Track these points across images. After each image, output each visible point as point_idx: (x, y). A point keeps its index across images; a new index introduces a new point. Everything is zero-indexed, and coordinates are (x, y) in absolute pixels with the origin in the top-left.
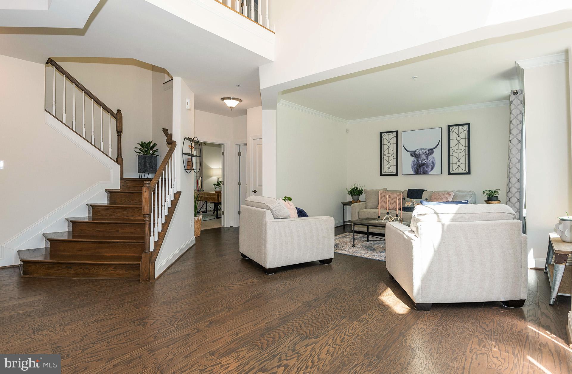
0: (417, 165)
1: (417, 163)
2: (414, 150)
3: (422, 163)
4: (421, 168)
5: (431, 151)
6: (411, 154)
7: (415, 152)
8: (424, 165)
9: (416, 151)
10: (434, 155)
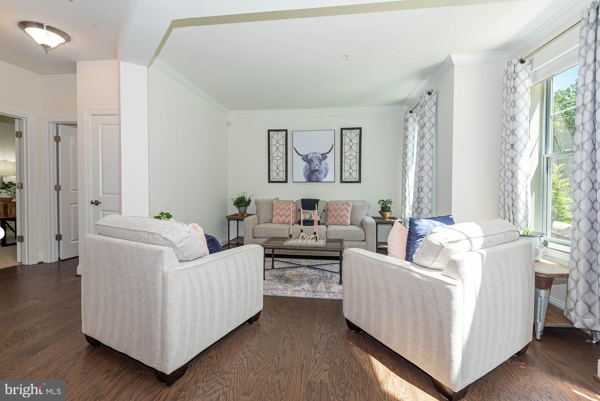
0: (310, 171)
1: (309, 168)
2: (306, 154)
3: (315, 169)
4: (313, 175)
5: (324, 156)
6: (303, 159)
7: (307, 156)
8: (317, 172)
9: (308, 155)
10: (327, 160)
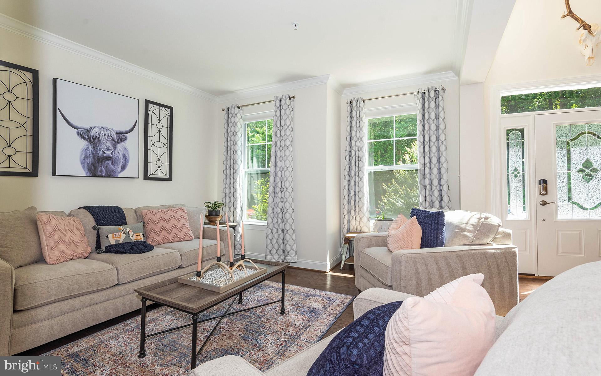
0: (94, 158)
1: (93, 153)
2: (87, 126)
3: (105, 155)
4: (102, 164)
5: (122, 137)
6: (79, 134)
7: (89, 131)
8: (109, 160)
9: (91, 128)
10: (127, 144)
